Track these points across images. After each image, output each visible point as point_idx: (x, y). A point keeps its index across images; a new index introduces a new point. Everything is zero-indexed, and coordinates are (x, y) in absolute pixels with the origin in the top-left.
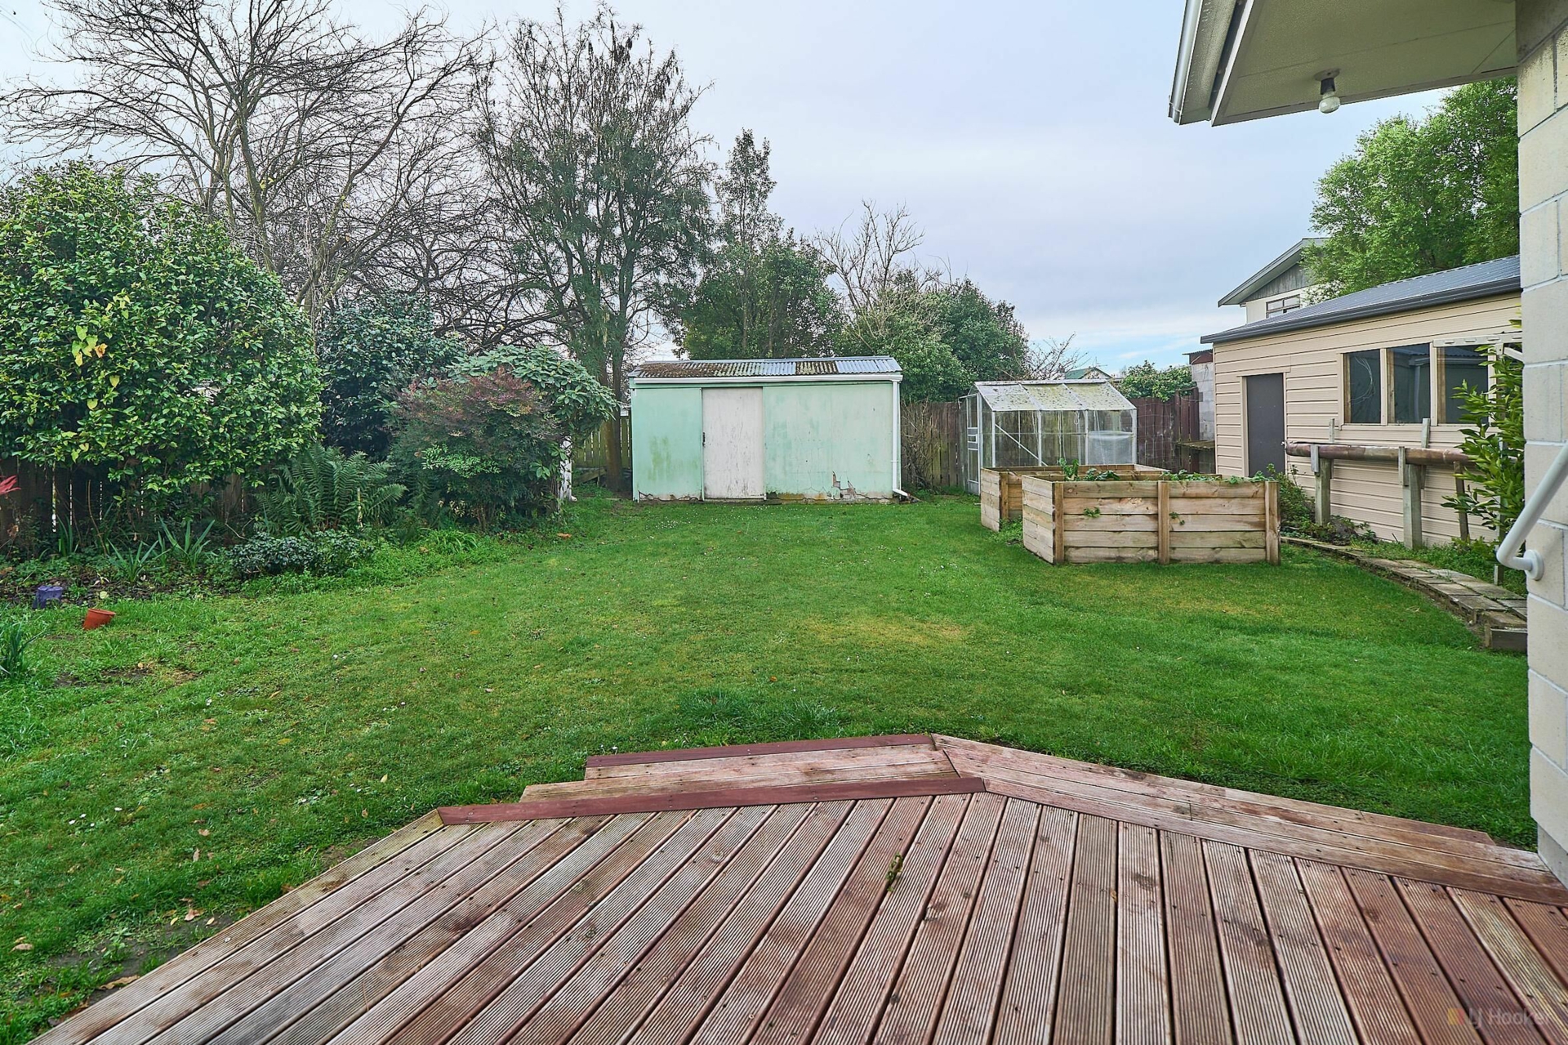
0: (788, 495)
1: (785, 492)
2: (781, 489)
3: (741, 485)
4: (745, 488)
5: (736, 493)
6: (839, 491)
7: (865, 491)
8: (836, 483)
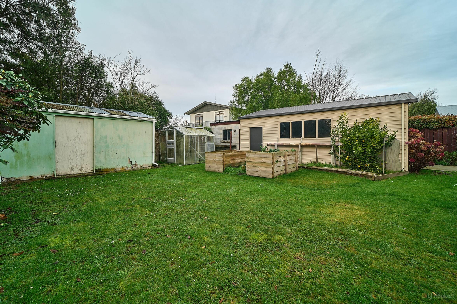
0: (107, 169)
1: (105, 168)
2: (104, 166)
3: (79, 166)
4: (82, 168)
5: (77, 171)
6: (131, 165)
7: (142, 165)
8: (130, 162)
